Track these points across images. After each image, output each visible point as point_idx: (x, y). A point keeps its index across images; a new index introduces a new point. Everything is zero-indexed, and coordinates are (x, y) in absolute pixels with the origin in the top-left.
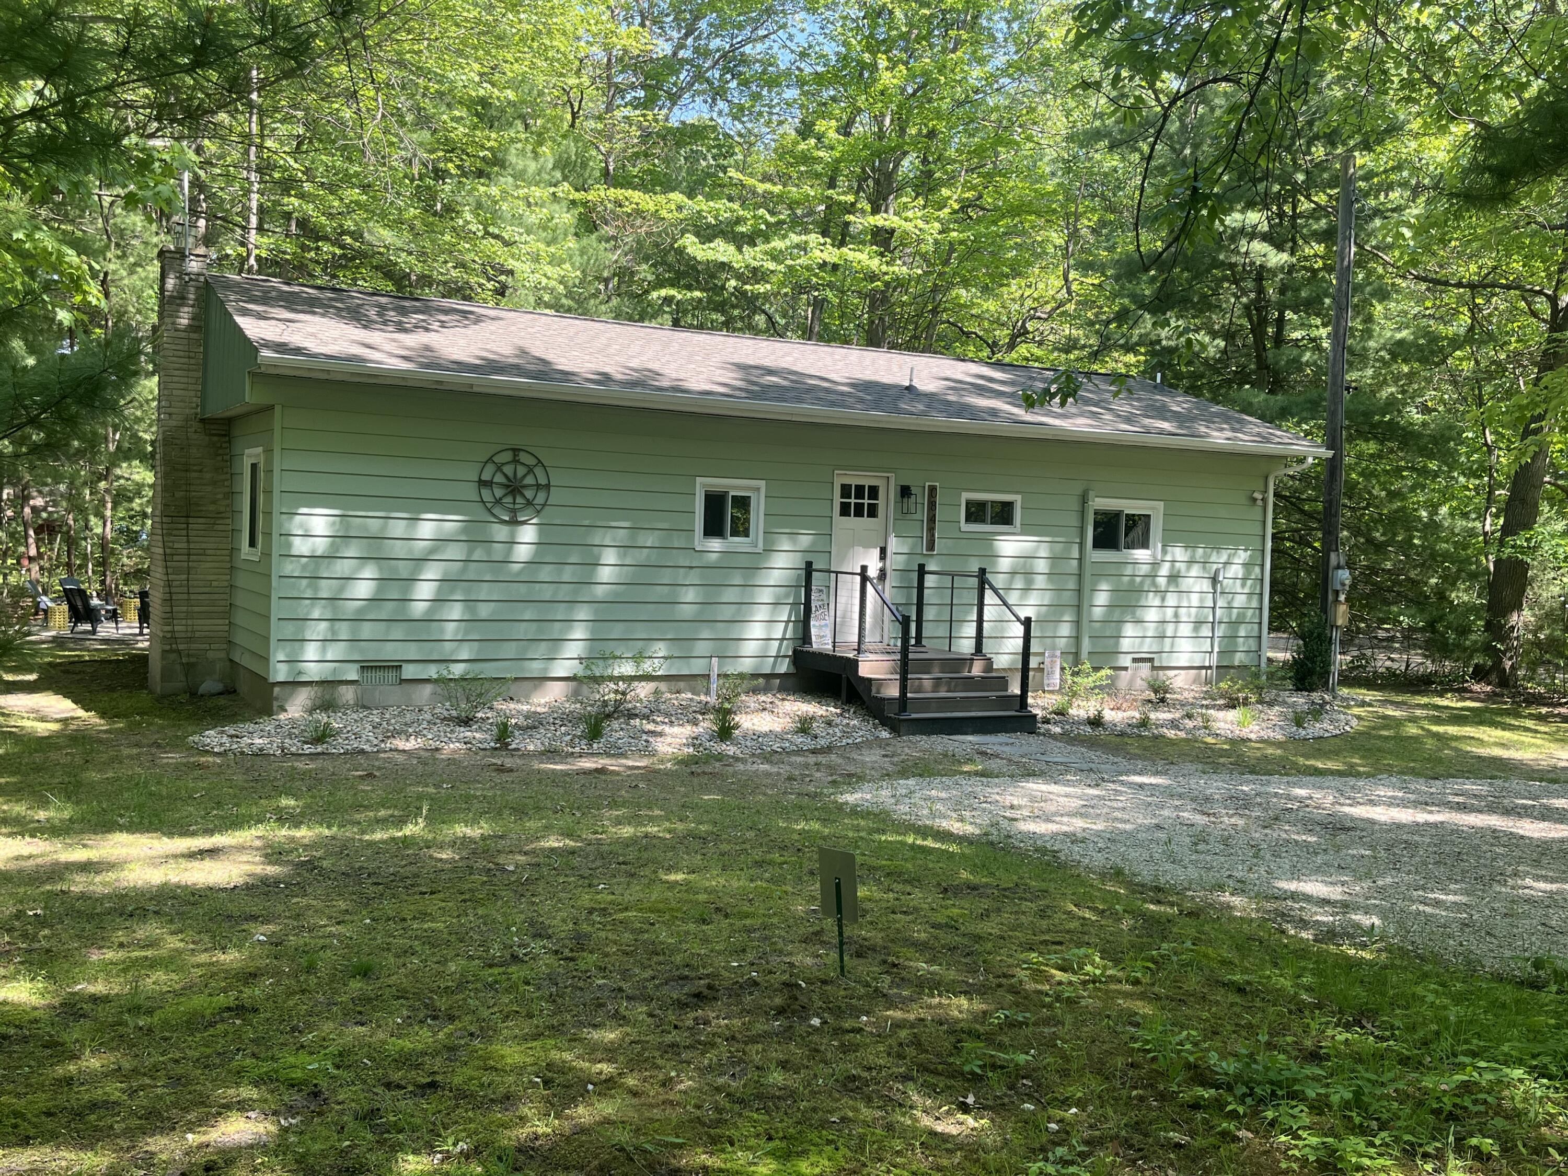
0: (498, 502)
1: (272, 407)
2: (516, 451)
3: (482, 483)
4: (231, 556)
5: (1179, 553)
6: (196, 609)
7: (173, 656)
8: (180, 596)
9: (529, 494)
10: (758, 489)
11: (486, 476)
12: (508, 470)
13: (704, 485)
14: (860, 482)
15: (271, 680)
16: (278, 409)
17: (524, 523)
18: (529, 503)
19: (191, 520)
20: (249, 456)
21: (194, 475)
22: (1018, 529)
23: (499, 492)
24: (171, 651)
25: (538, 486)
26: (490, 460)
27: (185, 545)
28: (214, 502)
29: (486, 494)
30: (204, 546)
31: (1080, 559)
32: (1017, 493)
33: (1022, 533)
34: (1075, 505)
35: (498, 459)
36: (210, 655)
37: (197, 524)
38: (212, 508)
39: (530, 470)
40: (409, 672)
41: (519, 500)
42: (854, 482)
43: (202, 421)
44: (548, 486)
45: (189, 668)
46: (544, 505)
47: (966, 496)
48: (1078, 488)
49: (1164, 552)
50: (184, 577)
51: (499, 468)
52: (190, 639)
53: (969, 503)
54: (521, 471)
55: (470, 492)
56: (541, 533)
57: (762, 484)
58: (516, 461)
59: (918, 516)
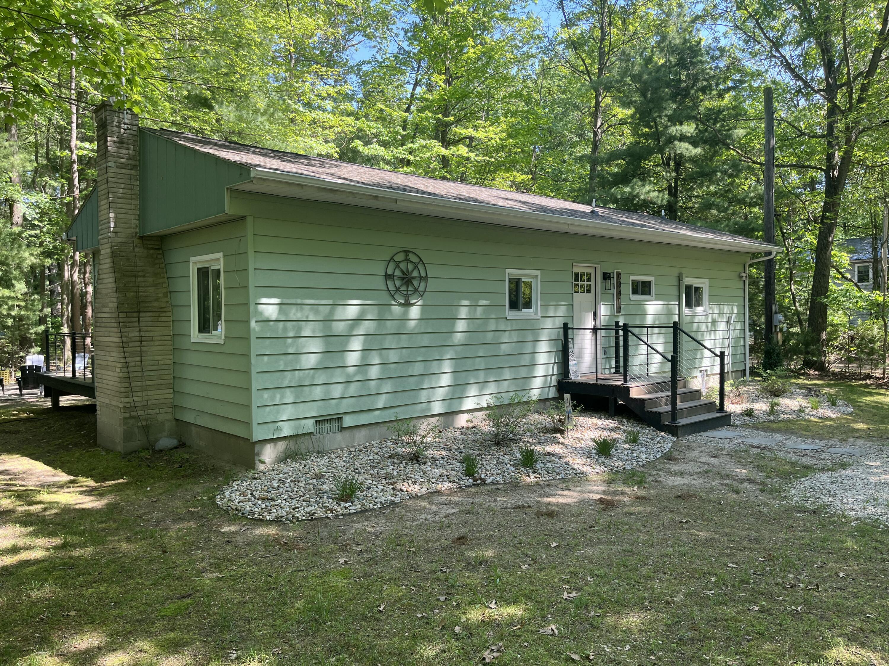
0: (397, 290)
1: (244, 218)
2: (407, 252)
3: (388, 277)
4: (173, 340)
5: (715, 308)
6: (148, 383)
7: (131, 421)
8: (135, 374)
9: (415, 283)
10: (536, 276)
11: (390, 272)
12: (403, 266)
13: (510, 275)
14: (582, 271)
15: (255, 439)
16: (249, 219)
17: (413, 305)
18: (416, 290)
19: (141, 314)
20: (195, 263)
21: (140, 279)
22: (653, 298)
23: (398, 283)
24: (131, 417)
25: (420, 277)
26: (392, 259)
27: (137, 334)
28: (157, 300)
29: (390, 284)
30: (152, 334)
31: (679, 315)
32: (652, 275)
33: (656, 300)
34: (675, 283)
35: (397, 258)
36: (161, 417)
37: (146, 317)
38: (156, 304)
39: (416, 267)
40: (348, 421)
41: (410, 288)
42: (579, 271)
43: (141, 238)
44: (426, 278)
45: (146, 429)
46: (425, 291)
47: (633, 278)
48: (676, 272)
49: (709, 308)
50: (138, 359)
51: (397, 266)
52: (146, 407)
53: (633, 282)
54: (411, 267)
55: (380, 283)
56: (422, 312)
57: (538, 273)
58: (407, 260)
59: (611, 292)
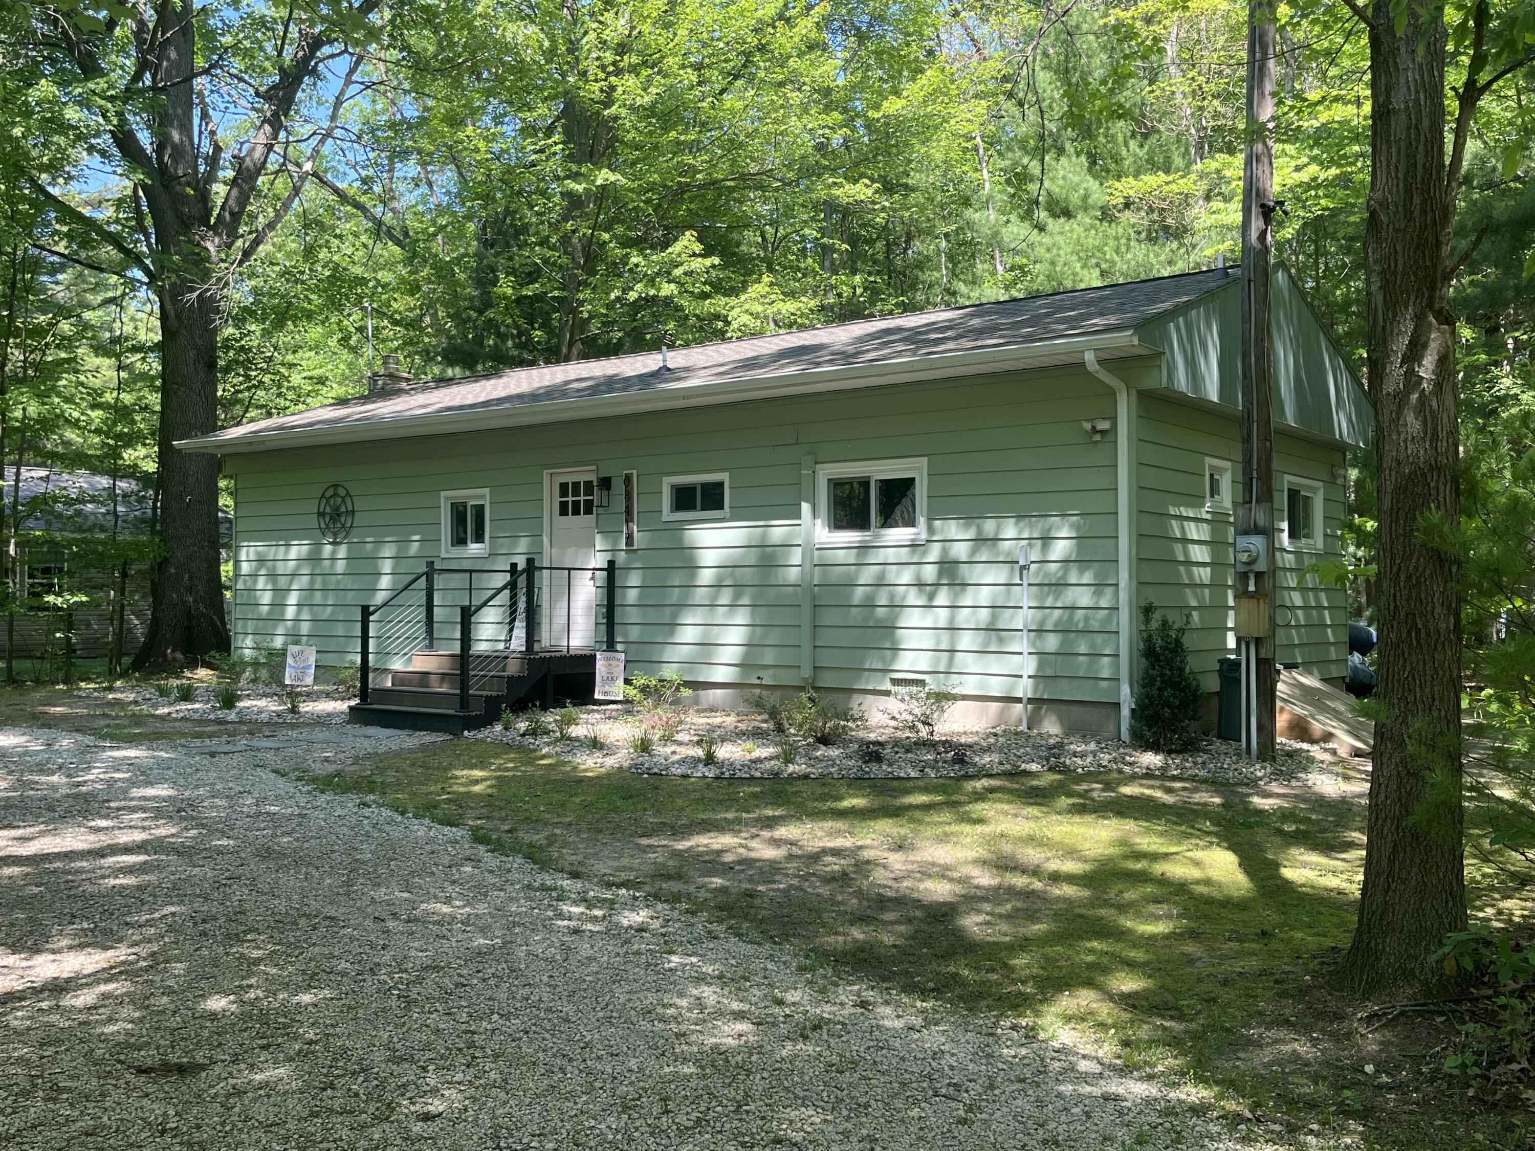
0: (327, 528)
2: (336, 486)
3: (320, 514)
5: (952, 529)
9: (343, 520)
10: (485, 497)
11: (321, 509)
12: (332, 502)
13: (447, 498)
14: (575, 479)
17: (340, 543)
18: (343, 527)
22: (728, 514)
23: (327, 520)
25: (348, 513)
26: (323, 495)
29: (323, 522)
31: (802, 546)
32: (723, 470)
33: (732, 518)
35: (327, 494)
39: (344, 501)
41: (338, 525)
42: (570, 479)
44: (353, 512)
46: (352, 528)
49: (931, 530)
51: (328, 501)
54: (339, 502)
55: (313, 521)
56: (351, 550)
57: (487, 491)
58: (336, 494)
59: (617, 508)
